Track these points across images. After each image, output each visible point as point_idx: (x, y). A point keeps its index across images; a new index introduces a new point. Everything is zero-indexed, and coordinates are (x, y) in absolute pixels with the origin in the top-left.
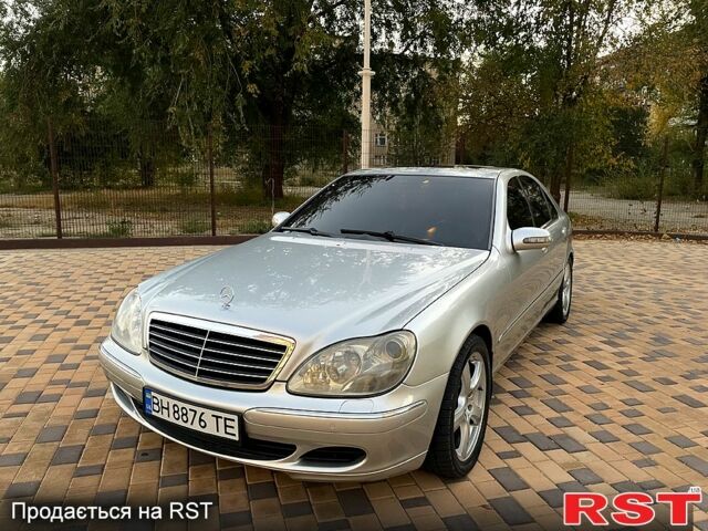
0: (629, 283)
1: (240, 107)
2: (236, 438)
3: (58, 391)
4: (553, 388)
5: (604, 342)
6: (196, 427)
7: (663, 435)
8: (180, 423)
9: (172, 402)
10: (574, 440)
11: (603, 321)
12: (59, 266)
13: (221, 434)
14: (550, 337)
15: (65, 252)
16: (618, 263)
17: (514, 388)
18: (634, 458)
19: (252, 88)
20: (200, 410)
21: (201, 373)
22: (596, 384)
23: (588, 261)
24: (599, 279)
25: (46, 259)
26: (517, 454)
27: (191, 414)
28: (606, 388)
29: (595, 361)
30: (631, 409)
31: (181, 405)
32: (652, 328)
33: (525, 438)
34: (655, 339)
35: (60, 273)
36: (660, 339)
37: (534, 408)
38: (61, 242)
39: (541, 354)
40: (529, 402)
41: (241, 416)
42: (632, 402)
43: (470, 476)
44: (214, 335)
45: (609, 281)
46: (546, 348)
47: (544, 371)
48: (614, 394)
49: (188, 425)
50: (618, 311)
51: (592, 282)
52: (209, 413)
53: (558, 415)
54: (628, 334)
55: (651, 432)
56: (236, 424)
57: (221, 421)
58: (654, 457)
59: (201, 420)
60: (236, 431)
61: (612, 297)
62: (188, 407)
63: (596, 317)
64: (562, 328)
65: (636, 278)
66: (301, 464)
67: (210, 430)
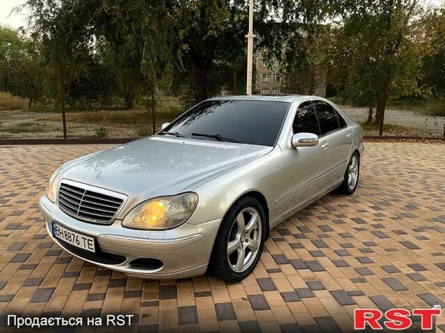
0: (409, 171)
1: (180, 58)
2: (94, 251)
3: (30, 224)
4: (324, 233)
5: (371, 207)
6: (75, 244)
7: (380, 265)
8: (68, 241)
9: (64, 230)
10: (320, 265)
11: (378, 194)
12: (60, 154)
13: (87, 249)
14: (336, 203)
15: (68, 147)
16: (409, 158)
17: (297, 232)
18: (353, 277)
19: (185, 47)
20: (76, 234)
21: (80, 214)
22: (352, 232)
23: (389, 156)
24: (390, 168)
25: (55, 150)
26: (279, 271)
27: (72, 237)
28: (358, 235)
29: (359, 219)
30: (368, 247)
31: (68, 231)
32: (409, 199)
33: (289, 262)
34: (408, 207)
35: (59, 158)
36: (411, 207)
37: (304, 245)
38: (66, 140)
39: (326, 213)
40: (303, 241)
41: (96, 239)
42: (370, 244)
43: (243, 282)
44: (88, 192)
45: (397, 170)
46: (331, 209)
47: (321, 223)
48: (360, 239)
49: (71, 243)
50: (392, 188)
51: (383, 169)
52: (80, 236)
53: (317, 249)
54: (392, 202)
55: (373, 262)
56: (93, 243)
57: (86, 241)
58: (366, 277)
59: (77, 240)
60: (93, 247)
61: (393, 179)
62: (71, 232)
63: (375, 191)
64: (348, 198)
65: (417, 167)
66: (130, 267)
67: (81, 246)
